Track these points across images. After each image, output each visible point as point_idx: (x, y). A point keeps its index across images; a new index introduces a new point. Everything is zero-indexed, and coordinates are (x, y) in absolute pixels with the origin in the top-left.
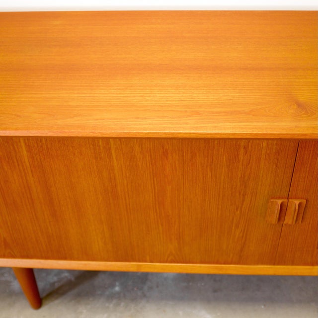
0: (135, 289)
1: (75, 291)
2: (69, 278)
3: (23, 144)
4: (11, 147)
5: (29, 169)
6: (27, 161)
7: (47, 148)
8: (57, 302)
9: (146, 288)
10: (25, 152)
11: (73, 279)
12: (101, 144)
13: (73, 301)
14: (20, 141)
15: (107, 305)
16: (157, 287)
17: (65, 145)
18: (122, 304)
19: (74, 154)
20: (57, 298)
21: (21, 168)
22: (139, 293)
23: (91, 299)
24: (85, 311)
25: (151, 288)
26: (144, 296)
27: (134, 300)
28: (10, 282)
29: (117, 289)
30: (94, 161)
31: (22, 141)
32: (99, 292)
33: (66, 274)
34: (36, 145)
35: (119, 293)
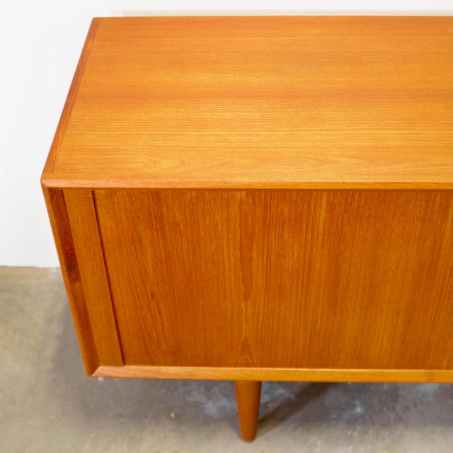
0: (385, 410)
1: (299, 415)
2: (287, 395)
3: (324, 201)
4: (306, 207)
5: (321, 237)
6: (321, 225)
7: (358, 207)
8: (276, 430)
9: (399, 408)
10: (323, 213)
11: (292, 397)
12: (438, 199)
13: (300, 429)
14: (321, 198)
15: (349, 433)
16: (415, 406)
17: (386, 201)
18: (371, 432)
19: (395, 215)
20: (275, 425)
21: (309, 235)
22: (392, 416)
23: (325, 425)
24: (319, 443)
25: (406, 408)
26: (399, 419)
27: (386, 424)
28: (203, 404)
29: (359, 410)
30: (420, 224)
31: (325, 196)
32: (335, 416)
33: (281, 391)
34: (343, 202)
35: (363, 416)
